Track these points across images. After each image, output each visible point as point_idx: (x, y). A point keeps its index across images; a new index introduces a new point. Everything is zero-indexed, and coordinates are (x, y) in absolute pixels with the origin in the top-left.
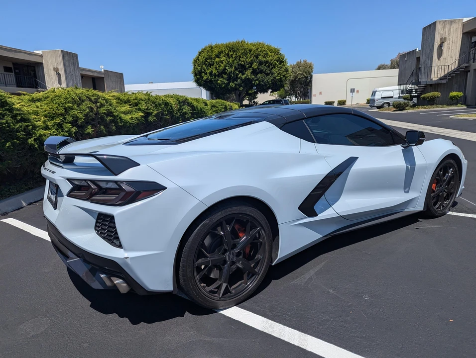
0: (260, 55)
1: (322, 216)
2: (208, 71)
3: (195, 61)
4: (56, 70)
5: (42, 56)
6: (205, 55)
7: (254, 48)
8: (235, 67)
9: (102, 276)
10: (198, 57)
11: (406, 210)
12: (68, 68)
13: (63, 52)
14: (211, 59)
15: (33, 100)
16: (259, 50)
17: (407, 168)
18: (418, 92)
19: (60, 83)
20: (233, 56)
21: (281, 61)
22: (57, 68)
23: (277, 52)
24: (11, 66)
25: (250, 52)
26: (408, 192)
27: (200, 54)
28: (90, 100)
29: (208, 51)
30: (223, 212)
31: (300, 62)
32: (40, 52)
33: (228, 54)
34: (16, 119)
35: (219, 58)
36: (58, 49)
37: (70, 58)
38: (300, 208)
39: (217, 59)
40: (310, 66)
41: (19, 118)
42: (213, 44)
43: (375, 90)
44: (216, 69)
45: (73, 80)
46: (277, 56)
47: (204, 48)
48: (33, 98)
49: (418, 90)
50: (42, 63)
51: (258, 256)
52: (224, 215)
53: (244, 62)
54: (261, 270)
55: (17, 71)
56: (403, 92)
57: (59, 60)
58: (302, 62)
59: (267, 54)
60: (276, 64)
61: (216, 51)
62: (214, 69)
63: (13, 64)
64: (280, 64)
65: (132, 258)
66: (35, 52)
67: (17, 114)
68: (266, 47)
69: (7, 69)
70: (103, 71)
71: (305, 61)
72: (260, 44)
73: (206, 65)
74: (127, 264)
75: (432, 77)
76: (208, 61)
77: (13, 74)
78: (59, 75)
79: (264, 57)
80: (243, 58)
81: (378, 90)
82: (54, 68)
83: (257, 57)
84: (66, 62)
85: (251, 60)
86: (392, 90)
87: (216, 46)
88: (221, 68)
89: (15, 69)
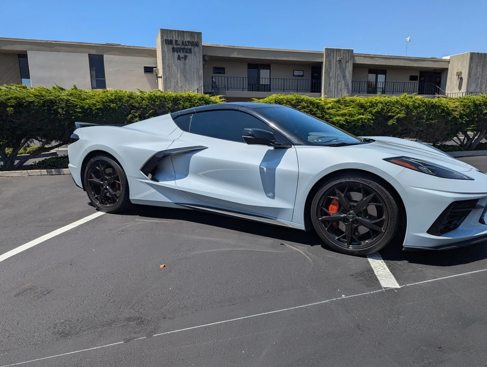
4: (459, 75)
5: (448, 62)
12: (473, 72)
13: (472, 55)
19: (460, 88)
22: (461, 73)
24: (418, 74)
32: (448, 58)
36: (467, 52)
37: (480, 59)
45: (477, 84)
50: (447, 69)
55: (422, 79)
57: (465, 62)
63: (420, 72)
66: (444, 58)
69: (413, 78)
77: (418, 82)
78: (461, 79)
82: (457, 73)
84: (474, 65)
89: (421, 77)
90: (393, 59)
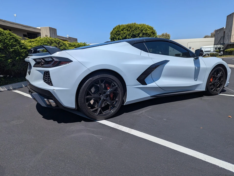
0: (143, 30)
1: (149, 85)
2: (117, 38)
3: (111, 33)
5: (40, 30)
6: (116, 30)
7: (140, 27)
8: (131, 36)
9: (45, 99)
10: (113, 31)
11: (196, 90)
13: (50, 28)
14: (119, 32)
15: (31, 42)
16: (143, 28)
17: (195, 68)
18: (224, 49)
20: (131, 31)
21: (154, 33)
23: (152, 29)
24: (26, 34)
25: (138, 28)
26: (196, 80)
27: (114, 29)
28: (56, 43)
29: (118, 28)
30: (99, 76)
31: (164, 34)
32: (39, 28)
33: (128, 29)
34: (21, 47)
35: (123, 31)
36: (48, 27)
37: (53, 31)
38: (137, 79)
39: (122, 32)
40: (169, 36)
41: (23, 47)
42: (120, 25)
43: (201, 47)
44: (121, 37)
46: (151, 31)
47: (116, 26)
48: (31, 41)
49: (224, 47)
50: (40, 33)
51: (117, 99)
52: (99, 77)
53: (135, 33)
54: (118, 105)
55: (29, 36)
56: (216, 48)
57: (48, 31)
58: (165, 34)
59: (147, 30)
60: (151, 35)
61: (122, 28)
62: (121, 36)
63: (28, 33)
64: (153, 34)
65: (56, 90)
66: (37, 27)
67: (22, 46)
68: (147, 26)
69: (25, 36)
70: (68, 37)
71: (166, 34)
72: (144, 24)
73: (117, 35)
74: (54, 92)
75: (231, 40)
76: (118, 33)
79: (145, 31)
80: (135, 31)
81: (203, 47)
82: (46, 35)
83: (142, 31)
84: (51, 33)
85: (139, 33)
86: (210, 48)
87: (122, 25)
88: (123, 36)
89: (28, 35)
90: (16, 24)
